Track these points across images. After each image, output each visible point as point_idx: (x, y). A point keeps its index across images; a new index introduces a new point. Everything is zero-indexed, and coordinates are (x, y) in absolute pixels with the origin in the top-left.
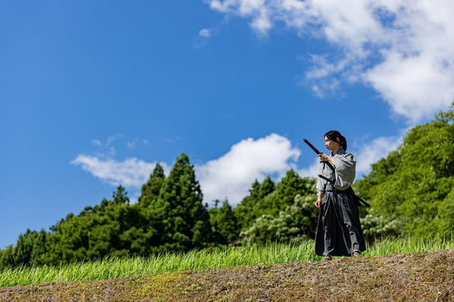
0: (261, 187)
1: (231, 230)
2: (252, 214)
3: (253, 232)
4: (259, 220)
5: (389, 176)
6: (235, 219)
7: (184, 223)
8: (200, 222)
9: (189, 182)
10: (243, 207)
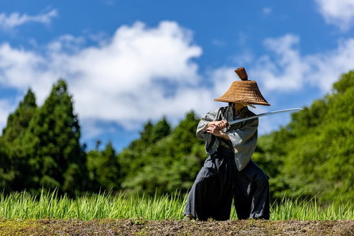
0: (154, 130)
1: (112, 179)
2: (140, 161)
3: (139, 184)
4: (147, 169)
5: (311, 129)
6: (118, 166)
7: (56, 165)
8: (74, 166)
9: (65, 116)
10: (130, 153)
